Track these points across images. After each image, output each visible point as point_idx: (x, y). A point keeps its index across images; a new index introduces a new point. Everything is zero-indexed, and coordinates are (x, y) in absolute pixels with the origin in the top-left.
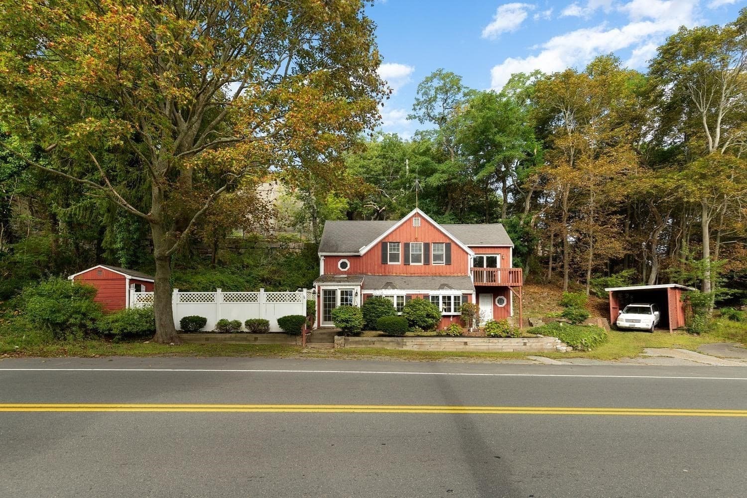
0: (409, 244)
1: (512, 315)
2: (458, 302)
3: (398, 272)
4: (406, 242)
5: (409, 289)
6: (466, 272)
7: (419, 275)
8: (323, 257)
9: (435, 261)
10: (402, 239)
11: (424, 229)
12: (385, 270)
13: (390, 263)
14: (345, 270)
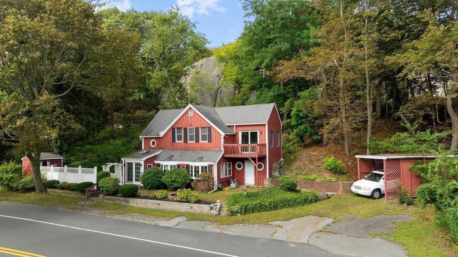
0: (187, 128)
1: (268, 177)
2: (205, 171)
3: (182, 147)
4: (185, 127)
5: (178, 161)
6: (220, 148)
7: (193, 149)
8: (143, 139)
9: (202, 140)
10: (183, 125)
11: (195, 118)
12: (174, 146)
13: (177, 141)
14: (154, 146)
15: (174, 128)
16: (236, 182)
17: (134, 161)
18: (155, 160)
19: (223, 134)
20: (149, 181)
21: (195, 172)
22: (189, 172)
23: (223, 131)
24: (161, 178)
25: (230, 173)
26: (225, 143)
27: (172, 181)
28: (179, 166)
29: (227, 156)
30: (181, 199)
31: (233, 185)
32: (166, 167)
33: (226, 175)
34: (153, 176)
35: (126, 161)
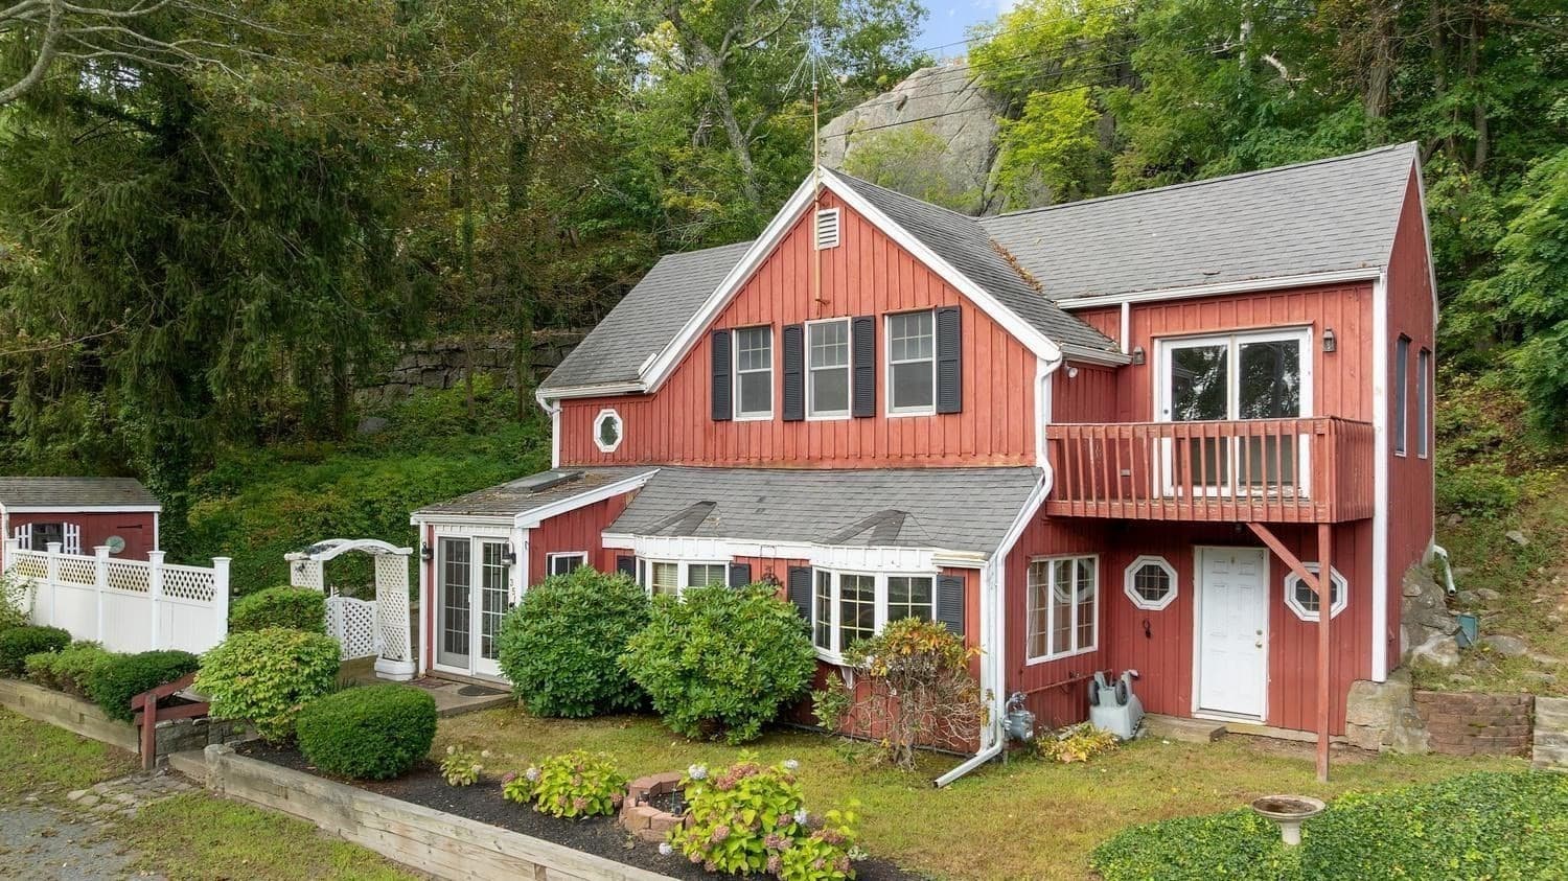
0: (800, 330)
1: (1379, 671)
2: (916, 611)
3: (767, 452)
4: (790, 322)
5: (740, 534)
6: (1026, 450)
7: (838, 464)
8: (557, 406)
9: (900, 401)
10: (776, 308)
11: (853, 256)
12: (725, 446)
13: (739, 416)
14: (612, 448)
15: (726, 333)
16: (1132, 698)
17: (476, 531)
18: (605, 528)
19: (1047, 352)
20: (541, 666)
21: (848, 613)
22: (804, 612)
23: (1051, 331)
24: (618, 644)
25: (1089, 630)
26: (1057, 416)
27: (686, 676)
28: (741, 570)
29: (1079, 513)
30: (710, 853)
31: (1111, 717)
32: (664, 573)
33: (1063, 643)
34: (570, 630)
35: (439, 532)
